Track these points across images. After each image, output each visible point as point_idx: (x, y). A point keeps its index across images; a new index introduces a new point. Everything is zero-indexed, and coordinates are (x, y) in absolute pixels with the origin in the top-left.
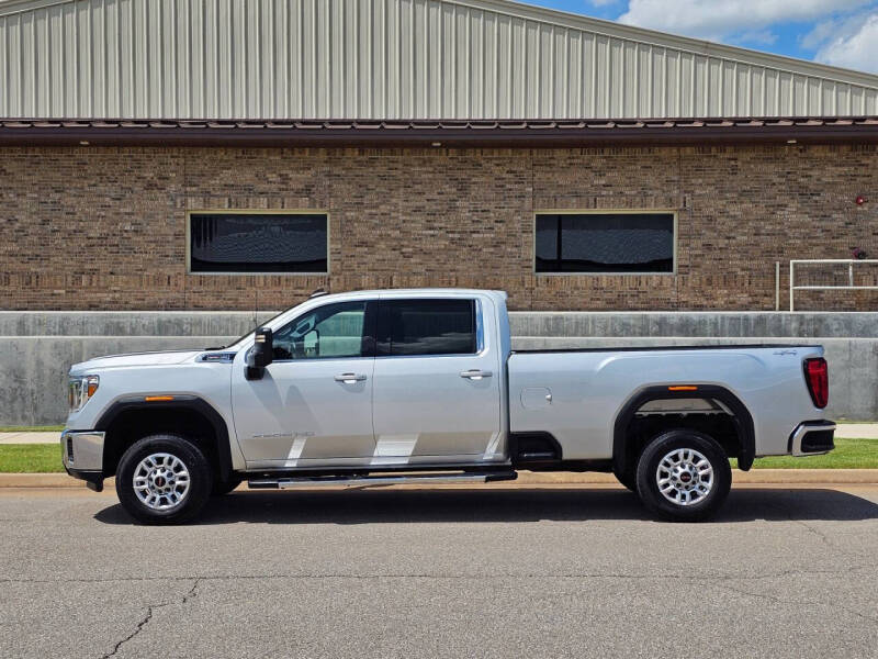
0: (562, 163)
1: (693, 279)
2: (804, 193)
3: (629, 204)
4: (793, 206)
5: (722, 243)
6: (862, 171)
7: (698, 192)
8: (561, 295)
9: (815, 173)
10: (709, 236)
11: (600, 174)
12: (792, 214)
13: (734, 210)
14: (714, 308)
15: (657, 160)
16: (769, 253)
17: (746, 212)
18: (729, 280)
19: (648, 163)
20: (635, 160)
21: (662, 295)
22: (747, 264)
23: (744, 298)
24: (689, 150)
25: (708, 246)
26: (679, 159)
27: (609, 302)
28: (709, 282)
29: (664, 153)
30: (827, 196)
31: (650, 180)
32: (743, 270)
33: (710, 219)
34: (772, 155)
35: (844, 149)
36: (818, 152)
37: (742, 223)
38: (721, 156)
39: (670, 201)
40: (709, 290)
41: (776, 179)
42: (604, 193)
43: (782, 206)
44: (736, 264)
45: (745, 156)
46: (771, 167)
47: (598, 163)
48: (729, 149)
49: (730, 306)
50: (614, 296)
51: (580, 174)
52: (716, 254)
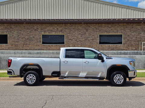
0: (104, 26)
1: (126, 45)
3: (115, 33)
4: (143, 33)
5: (131, 39)
7: (127, 31)
8: (104, 48)
10: (128, 38)
11: (110, 28)
12: (142, 35)
13: (133, 34)
14: (129, 50)
15: (120, 25)
16: (138, 41)
17: (135, 34)
18: (132, 45)
19: (118, 26)
20: (116, 26)
21: (120, 48)
22: (135, 43)
23: (134, 49)
24: (125, 24)
25: (128, 40)
26: (123, 26)
27: (112, 49)
28: (128, 46)
31: (118, 29)
33: (129, 35)
34: (139, 25)
37: (134, 36)
38: (130, 25)
39: (122, 32)
40: (128, 47)
41: (140, 29)
42: (111, 31)
43: (141, 33)
44: (133, 43)
45: (134, 25)
46: (139, 27)
47: (110, 26)
48: (132, 24)
49: (132, 50)
51: (107, 28)
52: (129, 41)
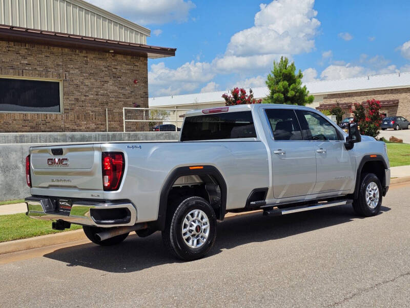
0: (4, 49)
1: (71, 116)
2: (115, 77)
3: (40, 75)
4: (111, 82)
5: (83, 98)
6: (136, 68)
7: (71, 72)
8: (7, 123)
9: (119, 67)
10: (77, 95)
11: (24, 58)
12: (110, 86)
13: (87, 82)
14: (80, 130)
15: (52, 53)
16: (102, 104)
17: (92, 84)
18: (86, 117)
19: (48, 55)
20: (42, 52)
21: (57, 124)
22: (94, 109)
23: (93, 126)
24: (66, 50)
25: (77, 100)
26: (62, 54)
27: (32, 127)
28: (78, 118)
29: (55, 50)
30: (123, 78)
31: (49, 63)
32: (92, 112)
33: (77, 86)
34: (101, 57)
35: (129, 57)
36: (119, 57)
37: (91, 89)
38: (81, 55)
39: (59, 76)
40: (78, 122)
41: (104, 69)
42: (27, 68)
43: (107, 82)
44: (89, 109)
45: (91, 56)
46: (101, 63)
47: (23, 51)
48: (84, 52)
49: (88, 130)
50: (34, 124)
51: (14, 56)
52: (81, 103)
